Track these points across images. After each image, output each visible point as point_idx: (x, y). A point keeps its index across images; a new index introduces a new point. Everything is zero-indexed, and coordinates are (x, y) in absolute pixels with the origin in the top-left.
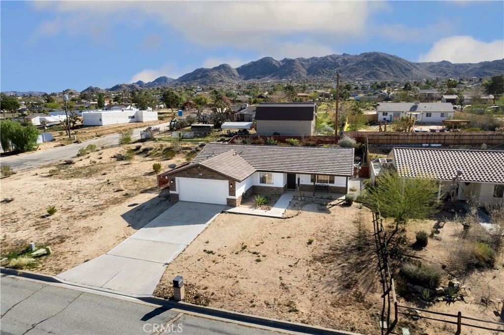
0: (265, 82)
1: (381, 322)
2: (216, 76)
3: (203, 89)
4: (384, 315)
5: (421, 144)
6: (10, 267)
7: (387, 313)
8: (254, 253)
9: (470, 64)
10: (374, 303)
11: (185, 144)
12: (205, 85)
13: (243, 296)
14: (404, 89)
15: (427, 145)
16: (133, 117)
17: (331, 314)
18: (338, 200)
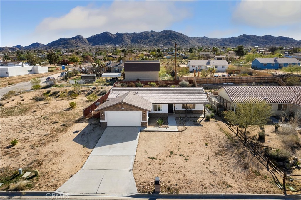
0: (106, 47)
1: (277, 185)
2: (74, 43)
3: (67, 51)
4: (276, 181)
5: (223, 83)
6: (11, 190)
7: (277, 180)
8: (181, 155)
9: (217, 39)
10: (267, 175)
11: (82, 88)
12: (67, 49)
13: (195, 183)
14: (189, 52)
15: (226, 84)
16: (31, 71)
17: (249, 185)
18: (201, 118)
